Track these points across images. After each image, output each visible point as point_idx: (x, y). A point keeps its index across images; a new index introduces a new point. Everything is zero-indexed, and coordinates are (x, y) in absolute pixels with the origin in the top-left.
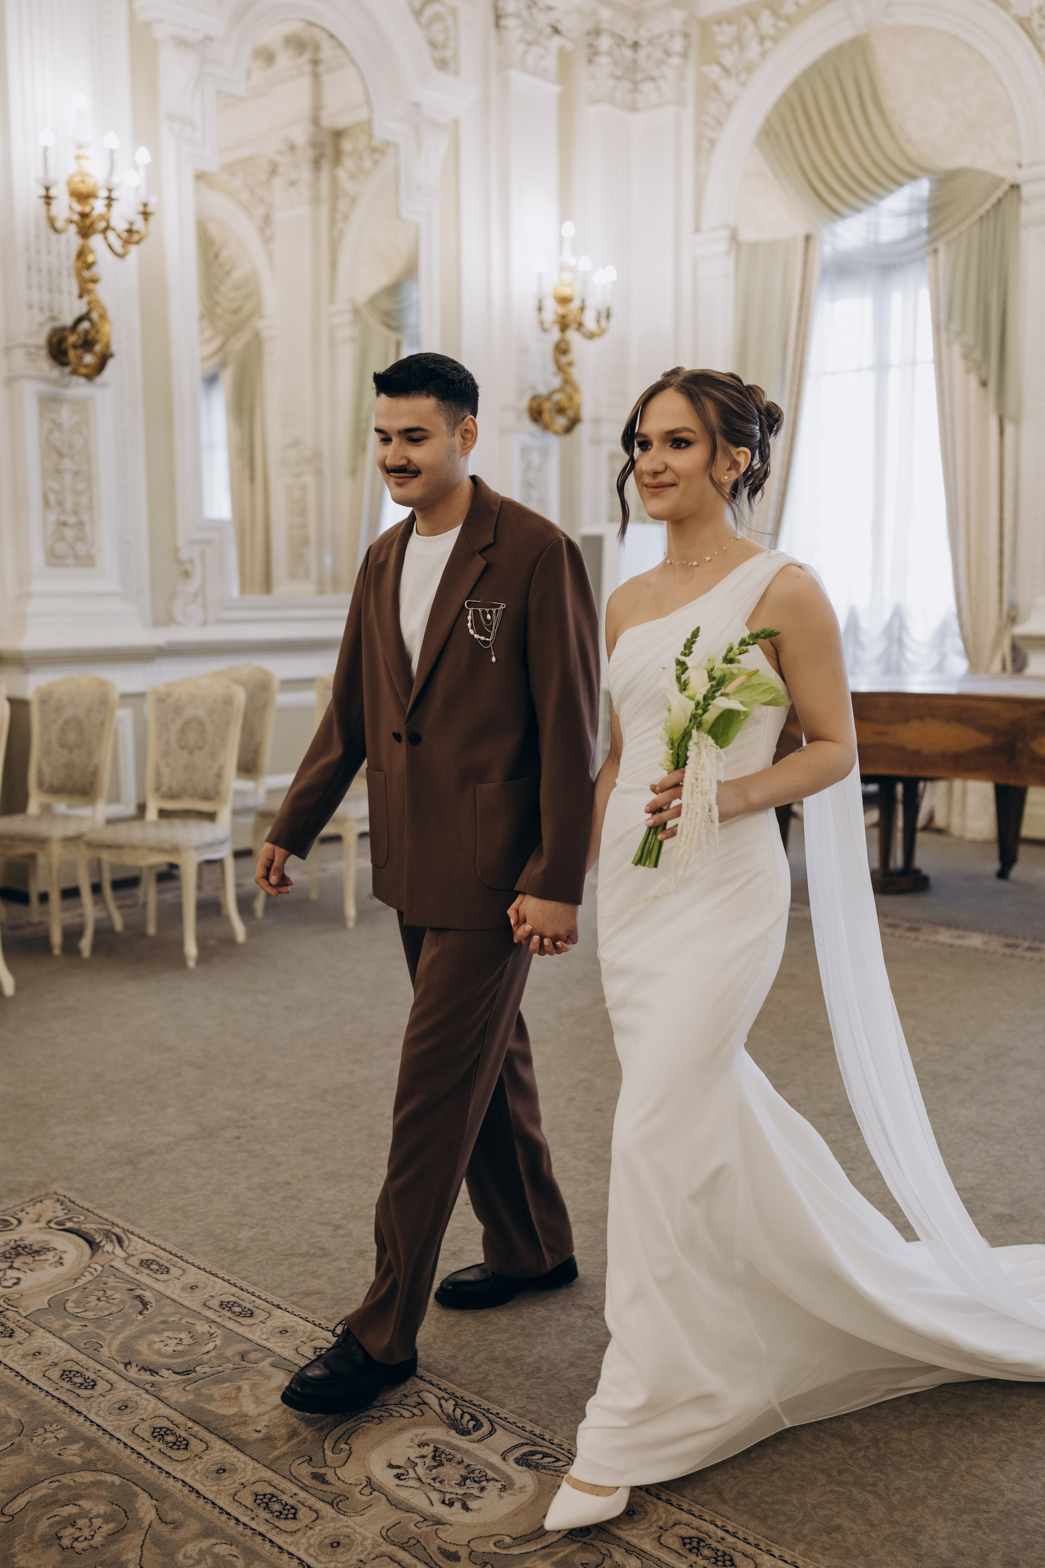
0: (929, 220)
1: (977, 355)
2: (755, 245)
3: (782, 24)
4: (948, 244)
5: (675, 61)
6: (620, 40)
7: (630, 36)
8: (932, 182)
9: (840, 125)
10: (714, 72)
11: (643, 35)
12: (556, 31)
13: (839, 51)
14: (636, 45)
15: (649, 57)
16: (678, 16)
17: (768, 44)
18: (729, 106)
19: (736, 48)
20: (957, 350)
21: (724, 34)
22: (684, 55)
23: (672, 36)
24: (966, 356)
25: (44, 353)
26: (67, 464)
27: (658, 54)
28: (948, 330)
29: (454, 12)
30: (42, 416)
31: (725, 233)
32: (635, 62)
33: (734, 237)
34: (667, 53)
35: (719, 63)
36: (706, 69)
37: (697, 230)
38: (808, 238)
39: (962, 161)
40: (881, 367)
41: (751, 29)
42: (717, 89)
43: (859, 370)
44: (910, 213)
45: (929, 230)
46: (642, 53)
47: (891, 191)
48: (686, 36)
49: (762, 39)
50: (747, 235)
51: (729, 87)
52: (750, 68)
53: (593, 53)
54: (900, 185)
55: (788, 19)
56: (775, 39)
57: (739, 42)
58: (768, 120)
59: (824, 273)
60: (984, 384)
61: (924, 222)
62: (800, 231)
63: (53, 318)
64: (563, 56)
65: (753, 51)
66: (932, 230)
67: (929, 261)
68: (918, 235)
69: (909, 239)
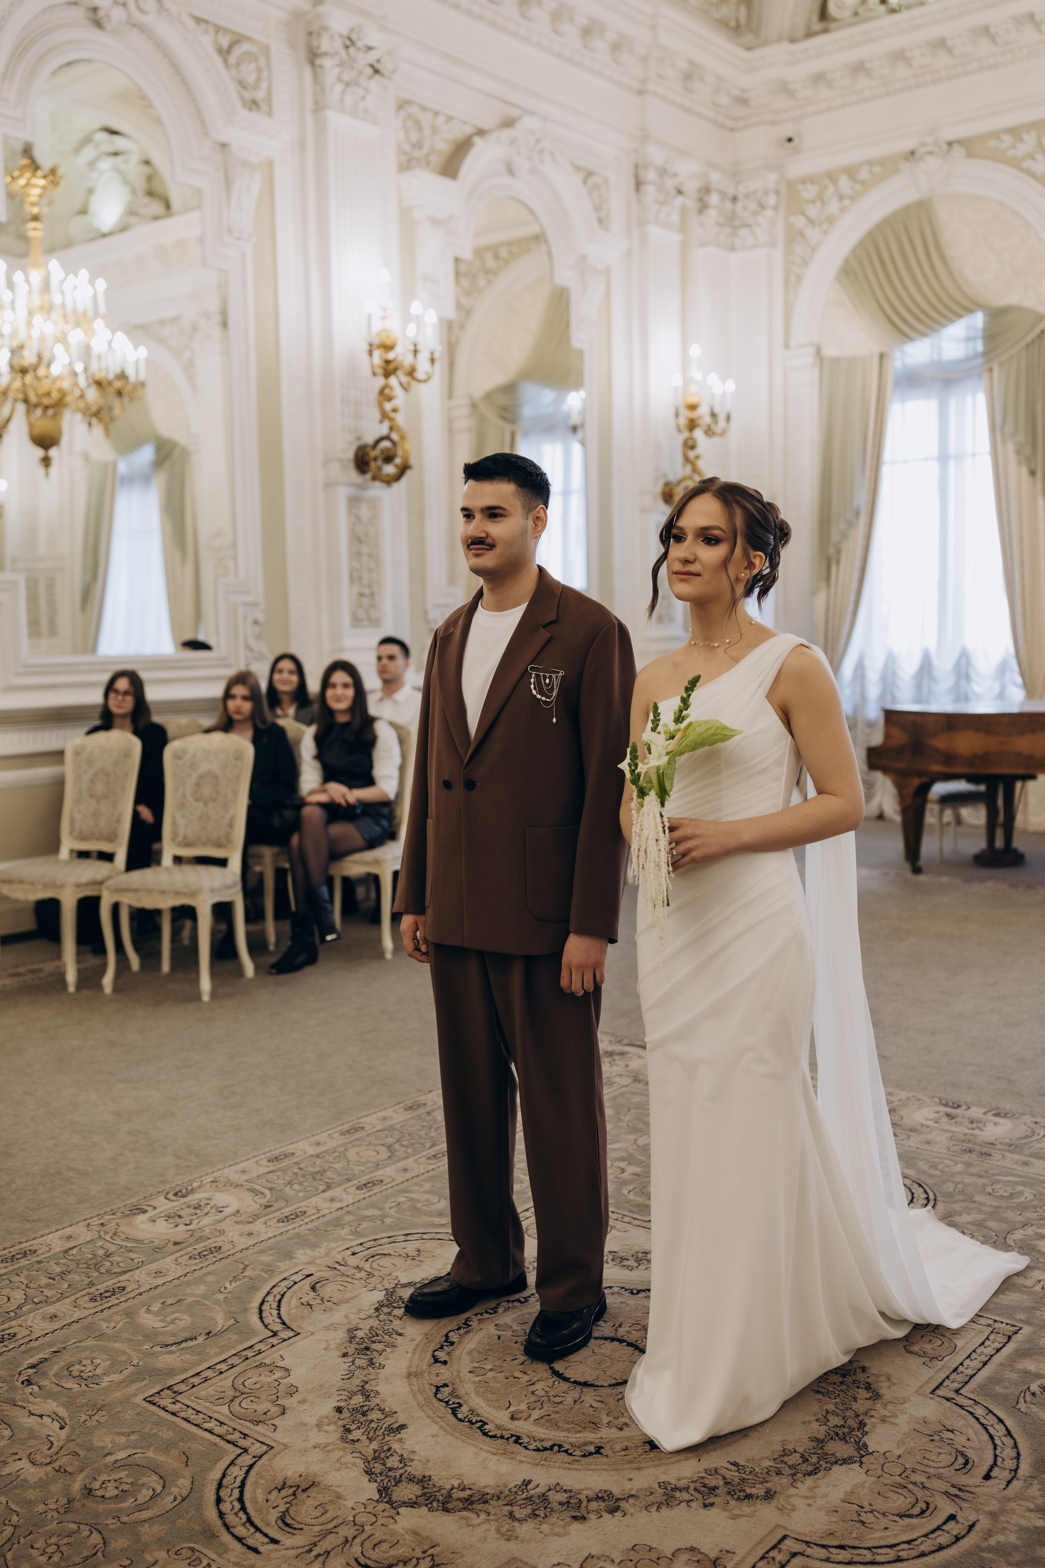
0: (985, 345)
1: (1027, 451)
2: (836, 361)
3: (858, 187)
4: (1001, 364)
5: (769, 213)
6: (723, 194)
7: (731, 192)
8: (985, 315)
9: (908, 267)
10: (800, 222)
11: (741, 190)
12: (680, 192)
13: (907, 210)
14: (735, 199)
15: (745, 208)
16: (772, 178)
17: (846, 202)
18: (813, 249)
19: (818, 204)
20: (1010, 447)
21: (810, 191)
22: (776, 208)
23: (766, 193)
24: (1018, 452)
25: (352, 465)
26: (365, 549)
27: (753, 206)
28: (1002, 431)
29: (606, 181)
30: (349, 512)
31: (811, 350)
32: (733, 212)
33: (818, 352)
34: (762, 207)
35: (803, 213)
36: (792, 219)
37: (787, 346)
38: (882, 356)
39: (1012, 300)
40: (943, 458)
41: (831, 189)
42: (801, 234)
43: (926, 459)
44: (968, 339)
45: (985, 354)
46: (739, 205)
47: (952, 321)
48: (777, 192)
49: (841, 198)
50: (830, 352)
51: (813, 234)
52: (831, 220)
53: (703, 206)
54: (960, 316)
55: (863, 183)
56: (853, 198)
57: (821, 198)
58: (847, 261)
59: (897, 384)
60: (1033, 473)
61: (980, 347)
62: (876, 350)
63: (359, 438)
64: (683, 210)
65: (834, 207)
66: (988, 354)
67: (985, 377)
68: (975, 356)
69: (968, 359)
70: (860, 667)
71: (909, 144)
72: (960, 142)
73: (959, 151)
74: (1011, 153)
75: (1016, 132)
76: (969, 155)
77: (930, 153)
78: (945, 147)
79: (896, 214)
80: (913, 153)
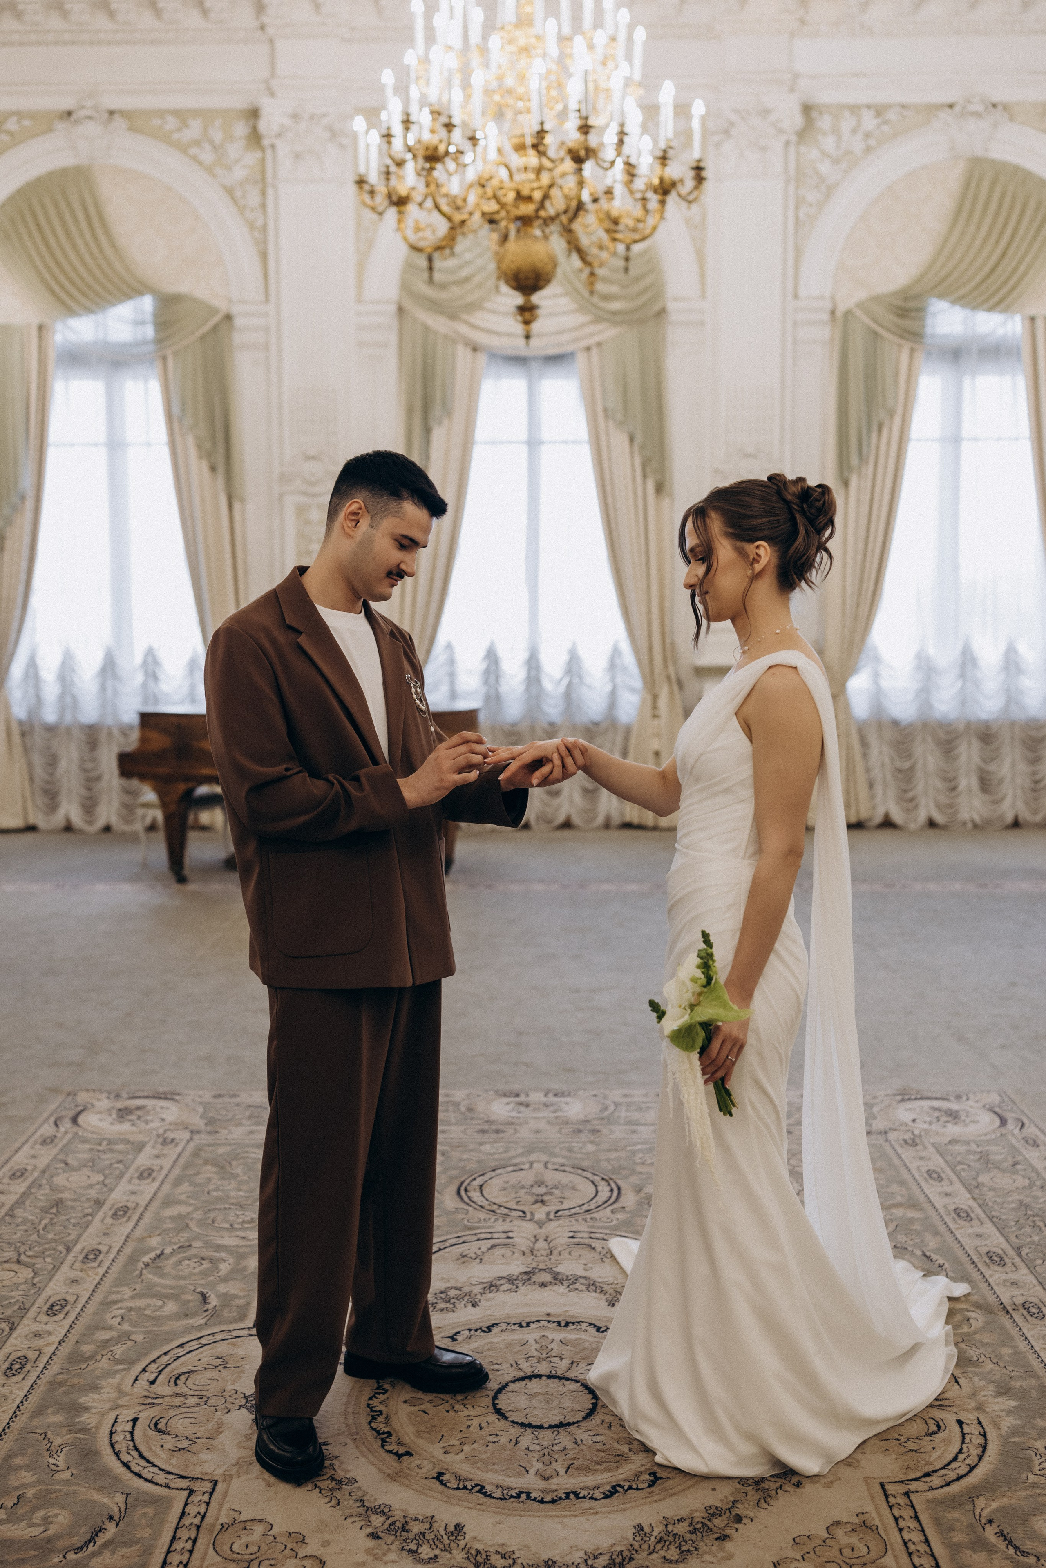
0: (155, 331)
1: (206, 445)
3: (5, 138)
4: (176, 353)
8: (154, 299)
13: (63, 173)
20: (190, 440)
24: (199, 446)
28: (180, 422)
38: (41, 328)
39: (183, 288)
40: (114, 445)
43: (93, 445)
44: (136, 323)
45: (157, 341)
47: (120, 301)
54: (127, 297)
59: (60, 360)
60: (213, 469)
61: (150, 333)
62: (33, 320)
66: (159, 341)
67: (159, 364)
68: (144, 343)
69: (136, 344)
70: (32, 665)
71: (67, 103)
72: (123, 113)
73: (119, 123)
74: (176, 136)
75: (182, 116)
76: (131, 129)
77: (90, 118)
78: (106, 116)
79: (50, 175)
80: (69, 113)
